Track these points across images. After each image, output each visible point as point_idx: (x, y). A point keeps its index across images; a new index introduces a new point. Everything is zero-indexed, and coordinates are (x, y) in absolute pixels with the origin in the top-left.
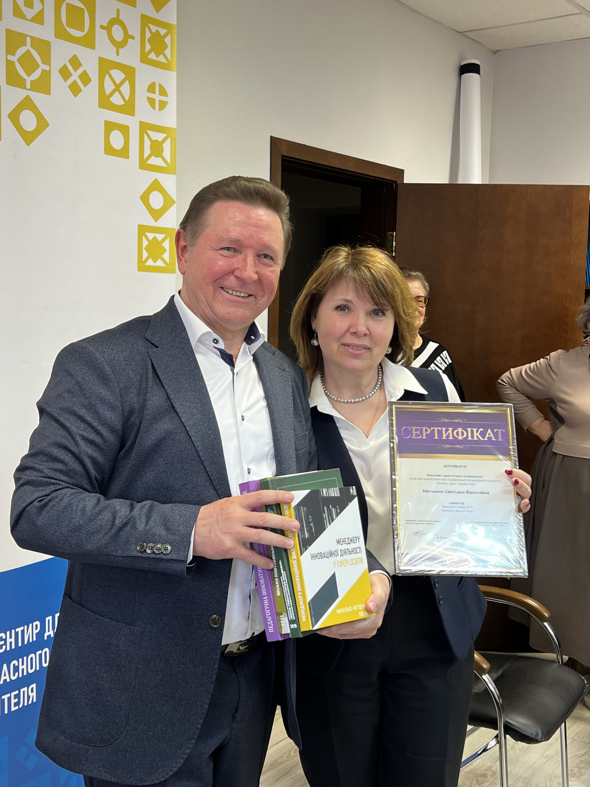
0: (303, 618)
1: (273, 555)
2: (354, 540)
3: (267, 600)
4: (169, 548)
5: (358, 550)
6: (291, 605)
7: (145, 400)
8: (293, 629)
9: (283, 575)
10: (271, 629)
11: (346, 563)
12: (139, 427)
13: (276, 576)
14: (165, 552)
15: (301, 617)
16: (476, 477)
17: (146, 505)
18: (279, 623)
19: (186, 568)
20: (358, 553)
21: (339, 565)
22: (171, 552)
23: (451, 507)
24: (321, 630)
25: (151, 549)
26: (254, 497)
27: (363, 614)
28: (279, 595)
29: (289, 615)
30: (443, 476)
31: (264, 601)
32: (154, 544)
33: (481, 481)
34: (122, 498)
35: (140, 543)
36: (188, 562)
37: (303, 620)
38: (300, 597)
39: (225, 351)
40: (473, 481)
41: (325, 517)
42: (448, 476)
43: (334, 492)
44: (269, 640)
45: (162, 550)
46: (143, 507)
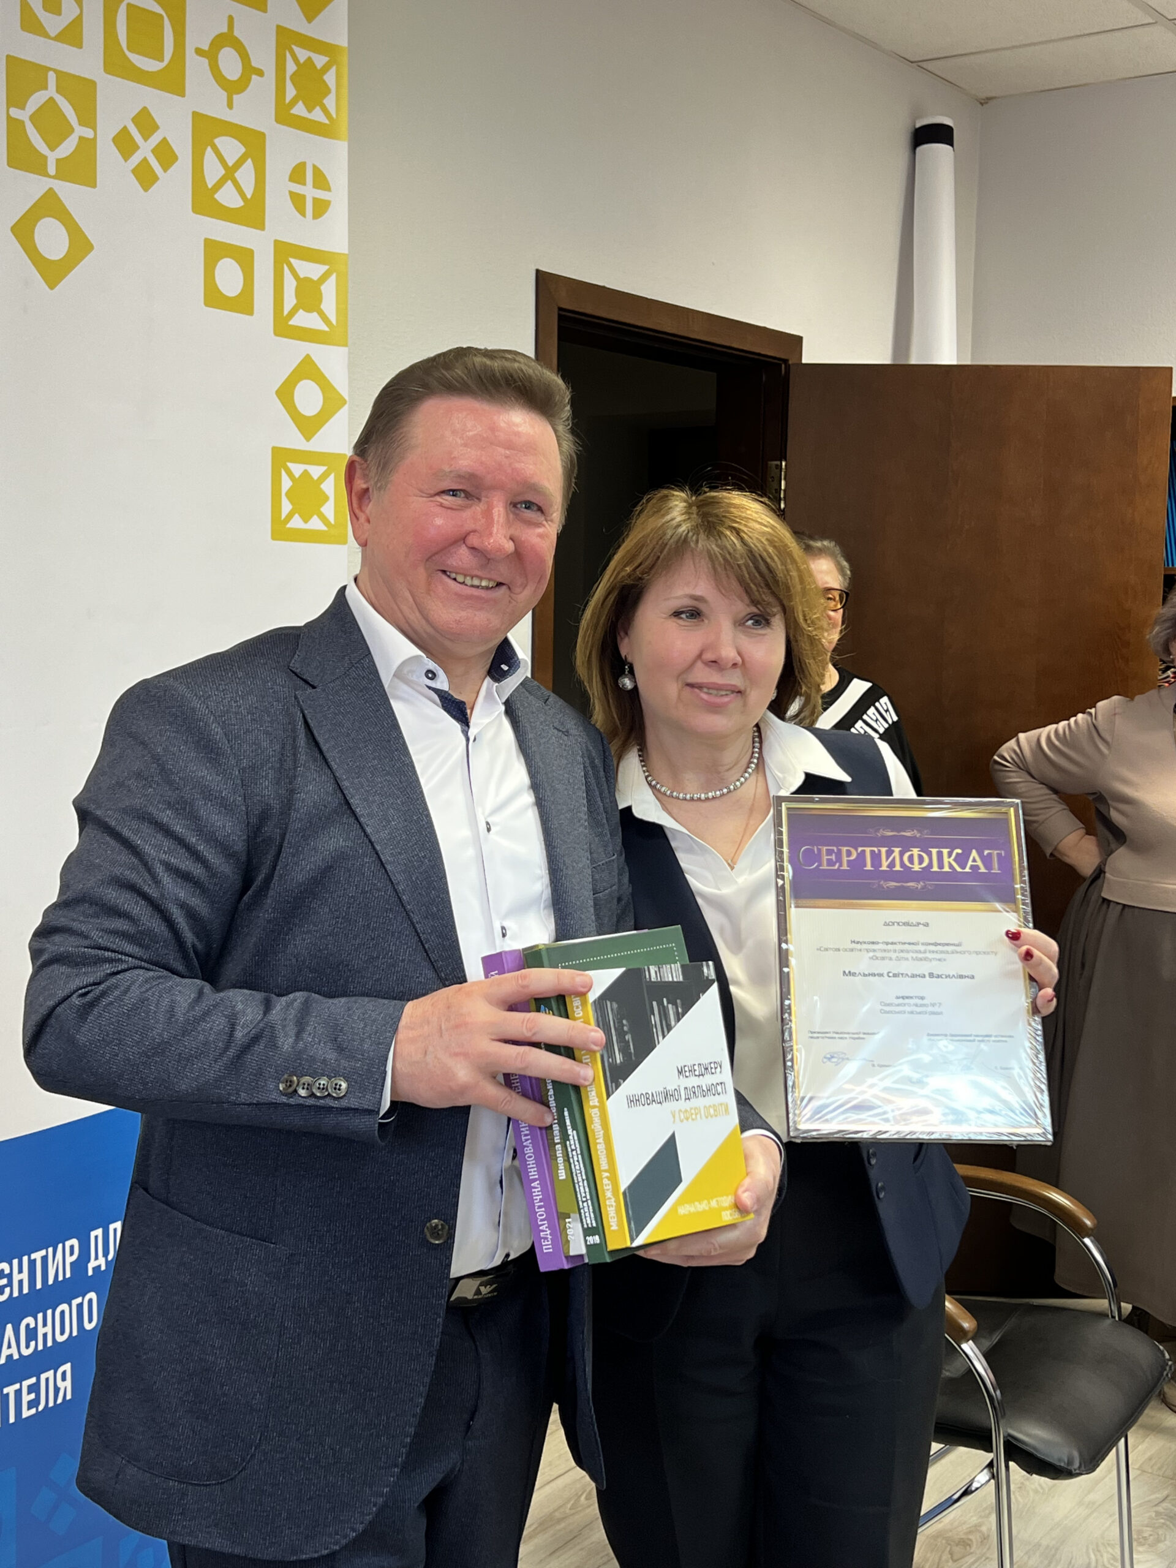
0: (612, 1224)
1: (550, 1099)
2: (711, 1068)
3: (539, 1189)
4: (344, 1085)
5: (719, 1088)
6: (588, 1197)
7: (292, 792)
8: (591, 1245)
9: (571, 1137)
10: (546, 1247)
11: (696, 1114)
12: (281, 846)
13: (557, 1140)
14: (336, 1093)
15: (609, 1222)
16: (947, 944)
17: (296, 1000)
18: (563, 1235)
19: (377, 1125)
20: (719, 1094)
21: (682, 1117)
22: (347, 1093)
23: (898, 1005)
24: (647, 1249)
25: (308, 1089)
26: (512, 982)
27: (731, 1215)
28: (564, 1177)
29: (583, 1217)
30: (882, 943)
31: (533, 1190)
32: (314, 1078)
33: (957, 952)
34: (246, 988)
35: (286, 1076)
36: (382, 1113)
37: (612, 1228)
38: (606, 1181)
39: (449, 694)
40: (942, 952)
41: (653, 1023)
42: (892, 943)
43: (673, 973)
44: (543, 1268)
45: (330, 1090)
46: (289, 1005)
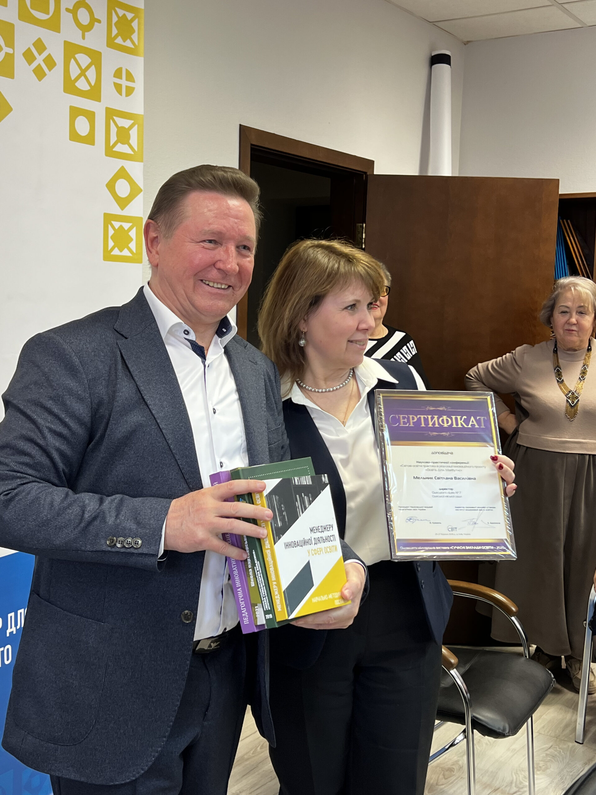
0: (278, 608)
1: (246, 546)
2: (327, 528)
3: (241, 592)
4: (140, 542)
5: (332, 538)
6: (266, 595)
7: (114, 392)
8: (268, 619)
9: (256, 565)
10: (246, 621)
11: (320, 551)
12: (109, 420)
13: (250, 566)
14: (136, 546)
15: (277, 607)
16: (462, 463)
17: (116, 499)
18: (254, 615)
19: (157, 562)
20: (332, 541)
21: (313, 553)
22: (141, 546)
23: (441, 493)
24: (297, 620)
25: (121, 544)
26: (226, 487)
27: (339, 602)
28: (254, 585)
29: (264, 605)
30: (432, 462)
31: (238, 593)
32: (125, 538)
33: (467, 467)
34: (91, 492)
35: (110, 537)
36: (159, 556)
37: (279, 610)
38: (274, 587)
39: (196, 342)
40: (460, 467)
41: (297, 506)
42: (436, 463)
43: (306, 480)
44: (244, 632)
45: (133, 544)
46: (113, 501)
